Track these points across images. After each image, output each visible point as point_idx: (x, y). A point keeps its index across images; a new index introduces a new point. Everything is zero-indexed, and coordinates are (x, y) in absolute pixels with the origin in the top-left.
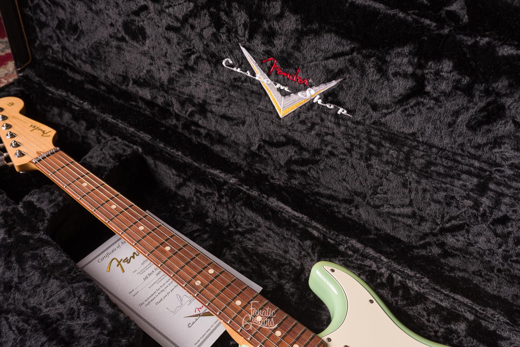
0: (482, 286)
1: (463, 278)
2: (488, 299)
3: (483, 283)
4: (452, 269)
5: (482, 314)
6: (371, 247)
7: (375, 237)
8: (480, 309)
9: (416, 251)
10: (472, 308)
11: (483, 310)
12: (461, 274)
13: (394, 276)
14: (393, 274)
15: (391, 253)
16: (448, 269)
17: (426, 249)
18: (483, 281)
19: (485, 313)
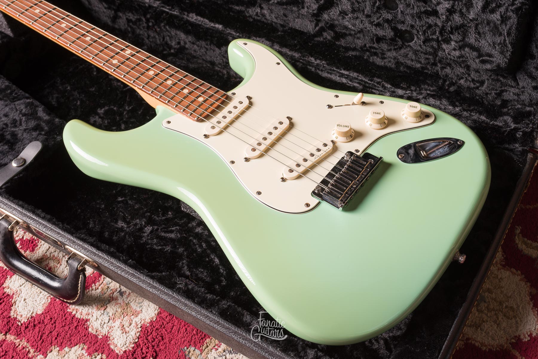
0: (371, 61)
1: (356, 56)
2: (376, 71)
3: (371, 58)
4: (347, 49)
5: (370, 84)
6: (277, 43)
7: (282, 33)
8: (369, 80)
9: (316, 39)
10: (362, 80)
11: (371, 81)
12: (354, 53)
13: (298, 63)
14: (296, 63)
15: (295, 45)
16: (344, 50)
17: (322, 35)
18: (371, 56)
19: (373, 82)
